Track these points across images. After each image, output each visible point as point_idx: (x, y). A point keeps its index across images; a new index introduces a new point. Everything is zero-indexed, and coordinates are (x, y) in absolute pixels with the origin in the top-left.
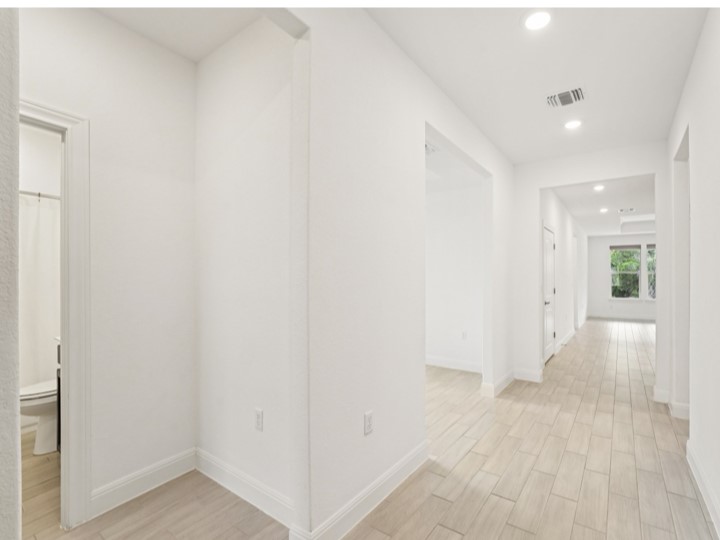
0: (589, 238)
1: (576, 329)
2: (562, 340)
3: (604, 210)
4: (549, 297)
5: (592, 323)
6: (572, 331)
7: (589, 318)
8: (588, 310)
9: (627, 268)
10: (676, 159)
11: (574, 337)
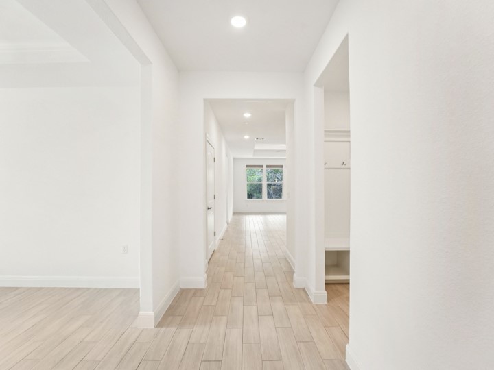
0: (234, 159)
1: (228, 223)
2: (220, 236)
3: (247, 137)
4: (211, 202)
5: (237, 217)
6: (225, 226)
7: (234, 214)
8: (234, 208)
9: (253, 180)
10: (315, 85)
11: (227, 231)
